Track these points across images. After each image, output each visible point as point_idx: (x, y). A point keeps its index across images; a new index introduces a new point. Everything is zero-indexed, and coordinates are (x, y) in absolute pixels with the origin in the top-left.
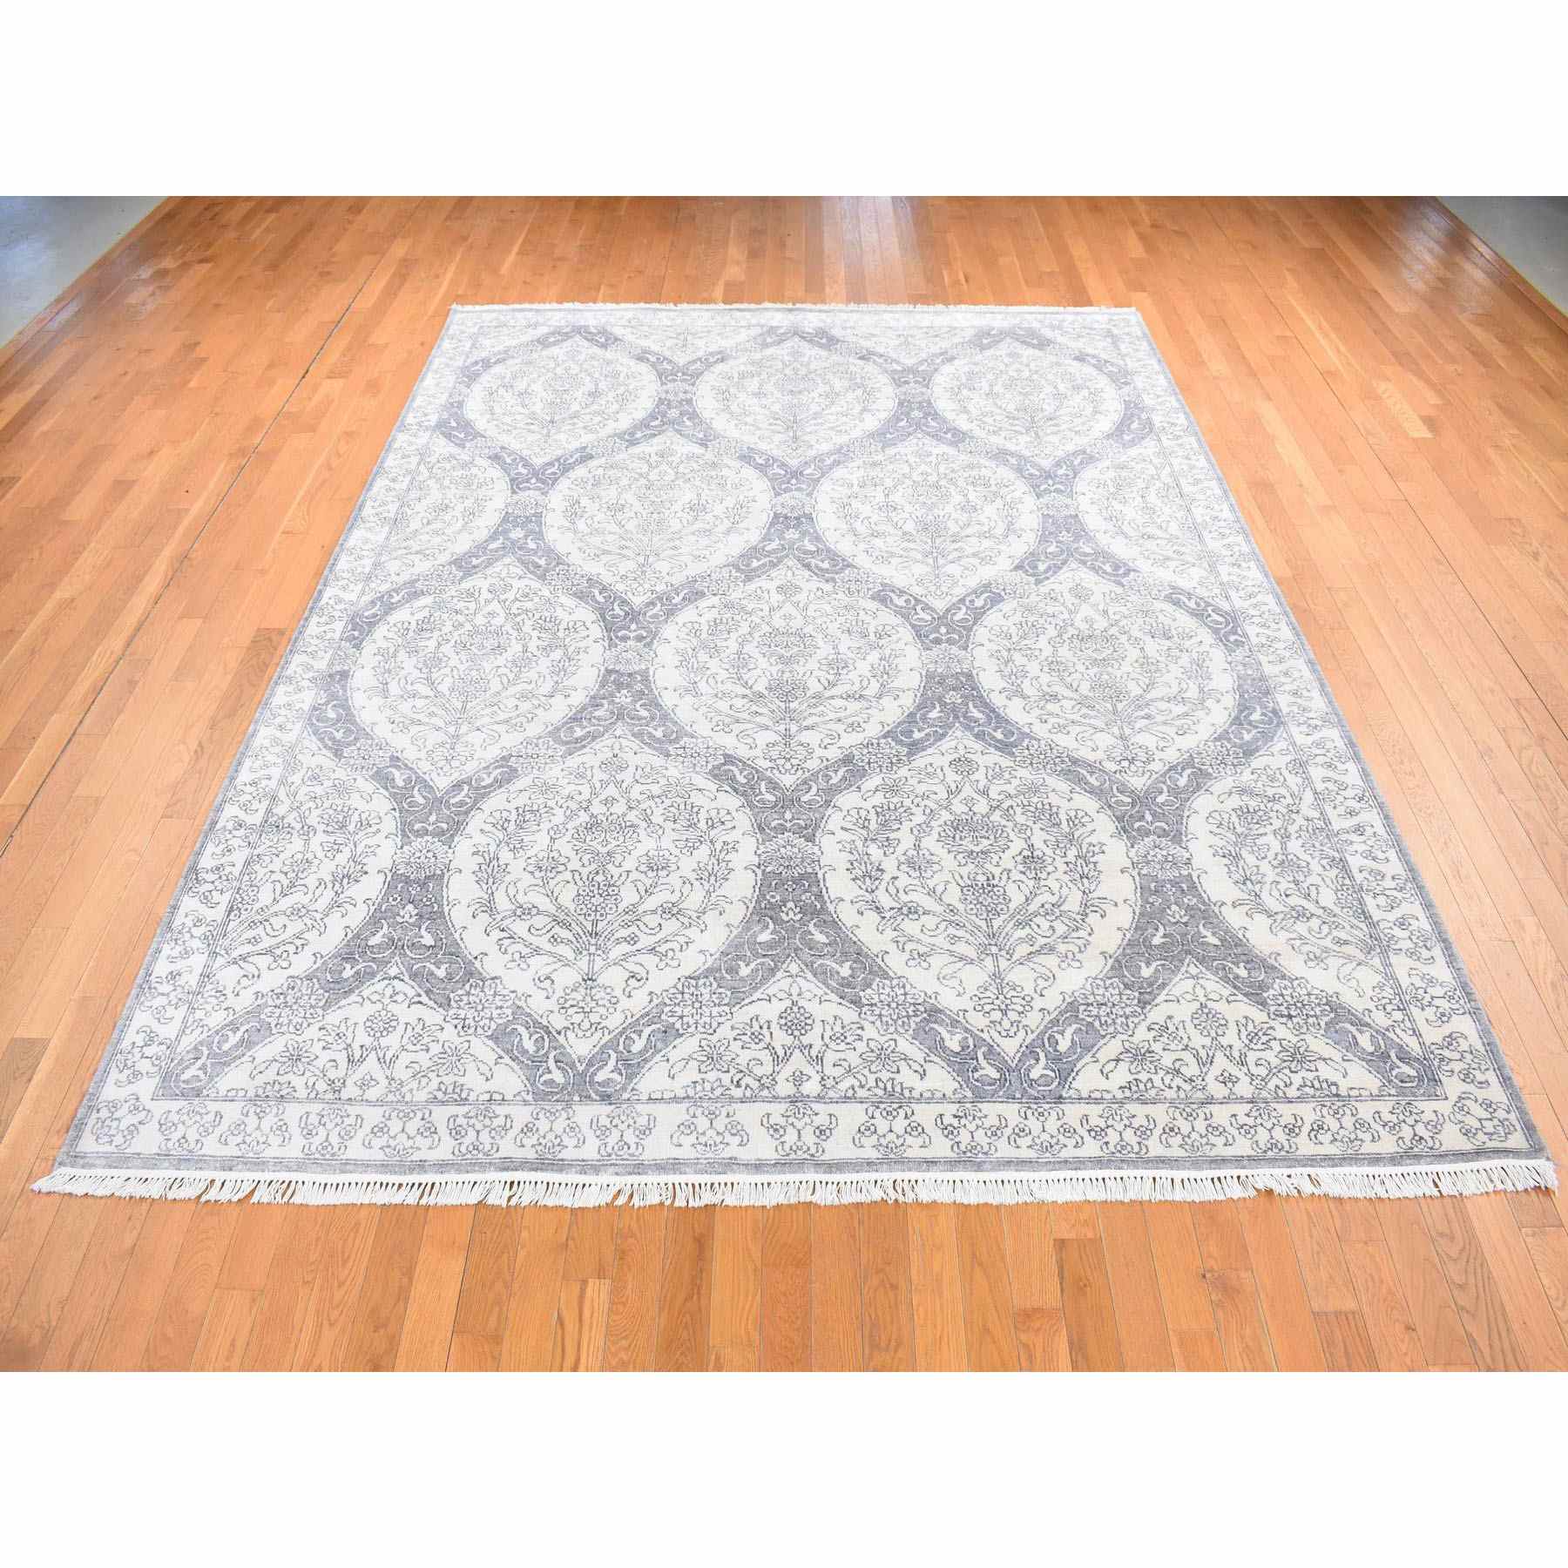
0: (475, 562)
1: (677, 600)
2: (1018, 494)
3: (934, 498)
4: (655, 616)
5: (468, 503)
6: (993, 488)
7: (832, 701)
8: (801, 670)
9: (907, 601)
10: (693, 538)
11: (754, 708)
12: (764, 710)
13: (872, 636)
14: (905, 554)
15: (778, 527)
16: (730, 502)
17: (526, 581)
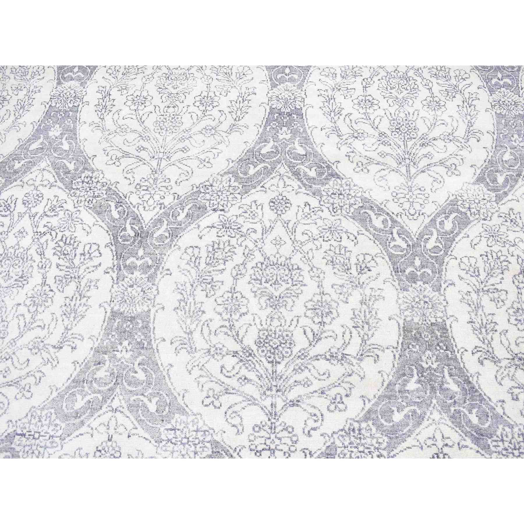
0: (17, 166)
1: (181, 217)
2: (473, 89)
3: (405, 92)
4: (161, 238)
5: (22, 94)
6: (453, 81)
7: (315, 363)
8: (288, 316)
9: (384, 222)
10: (201, 137)
11: (244, 372)
12: (251, 375)
13: (354, 271)
14: (381, 160)
15: (274, 124)
16: (234, 95)
17: (55, 191)
